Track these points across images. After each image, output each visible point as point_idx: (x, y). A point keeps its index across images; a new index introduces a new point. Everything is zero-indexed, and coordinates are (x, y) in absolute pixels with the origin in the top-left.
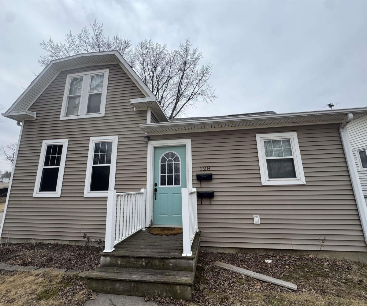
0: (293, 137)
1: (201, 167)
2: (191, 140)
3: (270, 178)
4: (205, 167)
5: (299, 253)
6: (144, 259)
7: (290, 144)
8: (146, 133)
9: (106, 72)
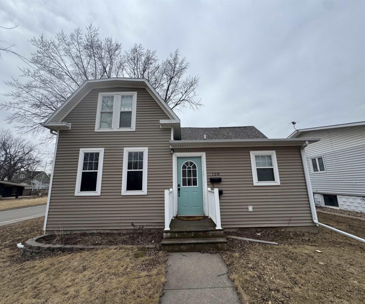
0: (273, 154)
1: (213, 173)
2: (205, 153)
3: (259, 181)
4: (216, 173)
5: (276, 229)
6: (193, 233)
7: (271, 159)
8: (171, 147)
9: (135, 94)
